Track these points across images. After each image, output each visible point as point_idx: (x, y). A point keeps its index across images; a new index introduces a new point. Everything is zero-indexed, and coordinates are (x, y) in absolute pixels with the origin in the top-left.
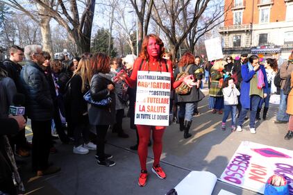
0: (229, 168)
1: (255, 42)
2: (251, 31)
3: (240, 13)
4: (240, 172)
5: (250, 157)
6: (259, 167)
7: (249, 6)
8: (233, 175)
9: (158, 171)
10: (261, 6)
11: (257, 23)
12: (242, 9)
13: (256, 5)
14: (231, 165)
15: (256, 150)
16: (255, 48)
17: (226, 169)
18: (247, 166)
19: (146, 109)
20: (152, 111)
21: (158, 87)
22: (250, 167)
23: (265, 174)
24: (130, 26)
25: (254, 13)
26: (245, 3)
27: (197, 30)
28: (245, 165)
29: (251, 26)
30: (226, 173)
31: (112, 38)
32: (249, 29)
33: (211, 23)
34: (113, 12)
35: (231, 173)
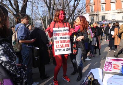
0: (105, 67)
1: (100, 19)
2: (98, 14)
3: (93, 7)
4: (109, 67)
5: (112, 62)
6: (116, 65)
7: (96, 4)
8: (108, 69)
9: (66, 78)
10: (101, 4)
11: (100, 11)
12: (93, 5)
13: (99, 3)
14: (105, 66)
15: (113, 60)
16: (101, 22)
17: (104, 67)
18: (112, 65)
19: (60, 46)
20: (63, 47)
21: (64, 35)
22: (113, 66)
23: (119, 67)
24: (41, 13)
25: (99, 7)
26: (94, 2)
27: (75, 14)
28: (111, 65)
29: (98, 12)
30: (105, 68)
31: (32, 19)
32: (97, 13)
33: (81, 11)
34: (33, 6)
35: (106, 68)
